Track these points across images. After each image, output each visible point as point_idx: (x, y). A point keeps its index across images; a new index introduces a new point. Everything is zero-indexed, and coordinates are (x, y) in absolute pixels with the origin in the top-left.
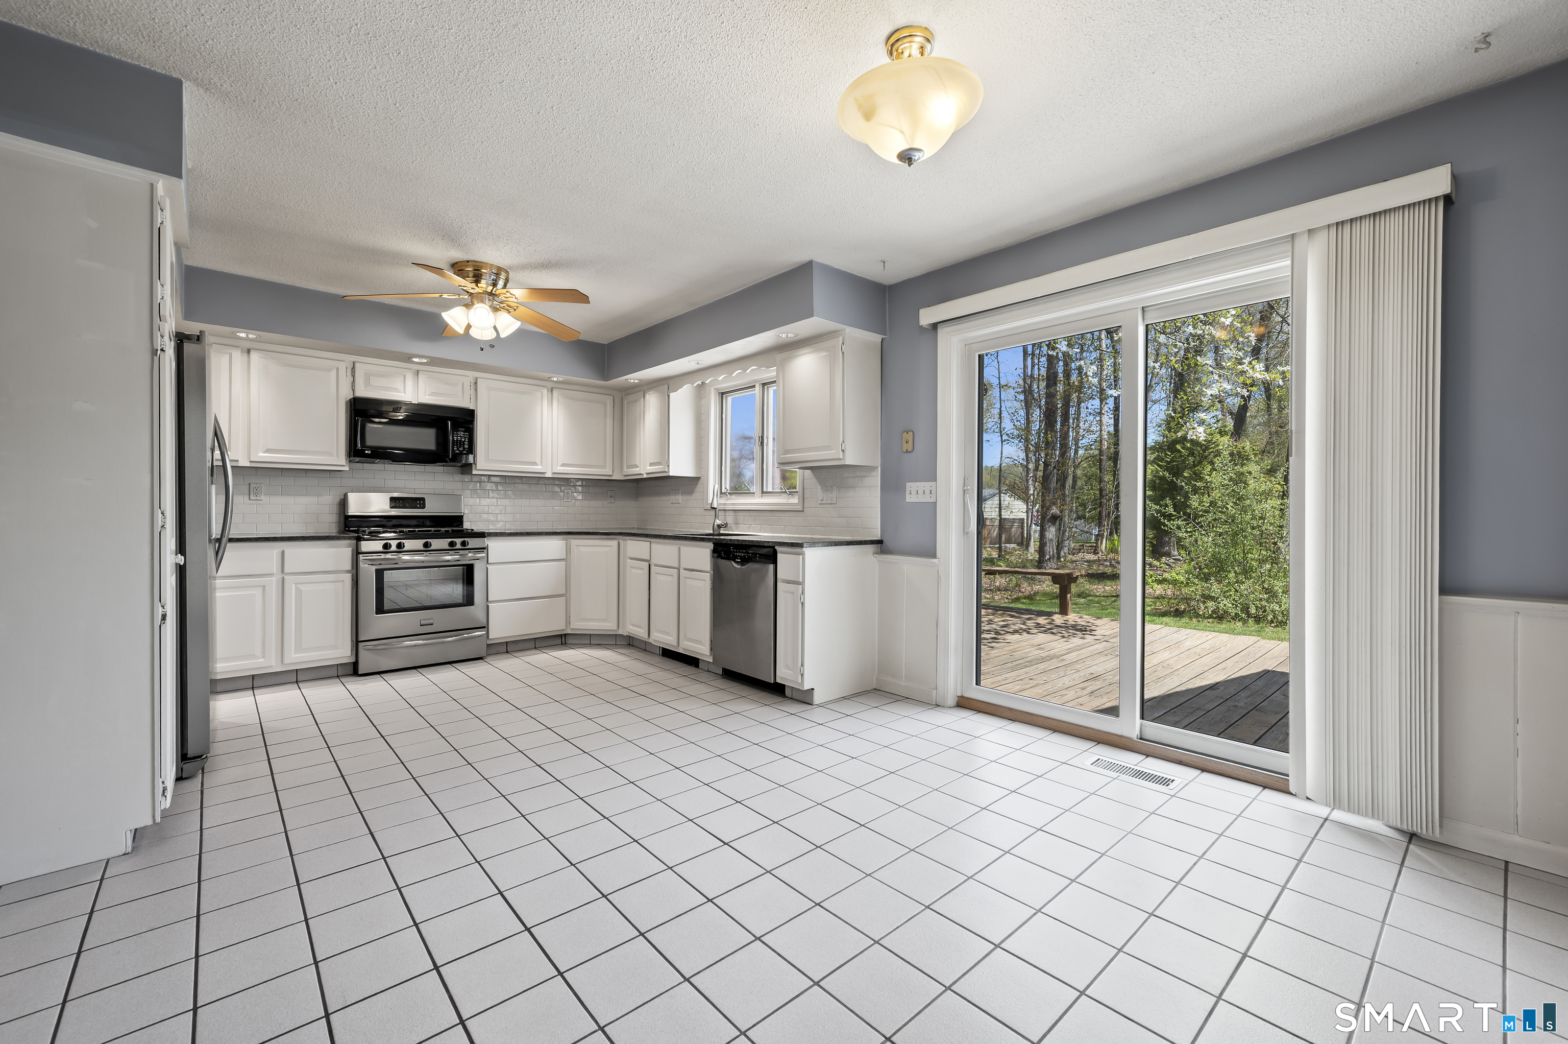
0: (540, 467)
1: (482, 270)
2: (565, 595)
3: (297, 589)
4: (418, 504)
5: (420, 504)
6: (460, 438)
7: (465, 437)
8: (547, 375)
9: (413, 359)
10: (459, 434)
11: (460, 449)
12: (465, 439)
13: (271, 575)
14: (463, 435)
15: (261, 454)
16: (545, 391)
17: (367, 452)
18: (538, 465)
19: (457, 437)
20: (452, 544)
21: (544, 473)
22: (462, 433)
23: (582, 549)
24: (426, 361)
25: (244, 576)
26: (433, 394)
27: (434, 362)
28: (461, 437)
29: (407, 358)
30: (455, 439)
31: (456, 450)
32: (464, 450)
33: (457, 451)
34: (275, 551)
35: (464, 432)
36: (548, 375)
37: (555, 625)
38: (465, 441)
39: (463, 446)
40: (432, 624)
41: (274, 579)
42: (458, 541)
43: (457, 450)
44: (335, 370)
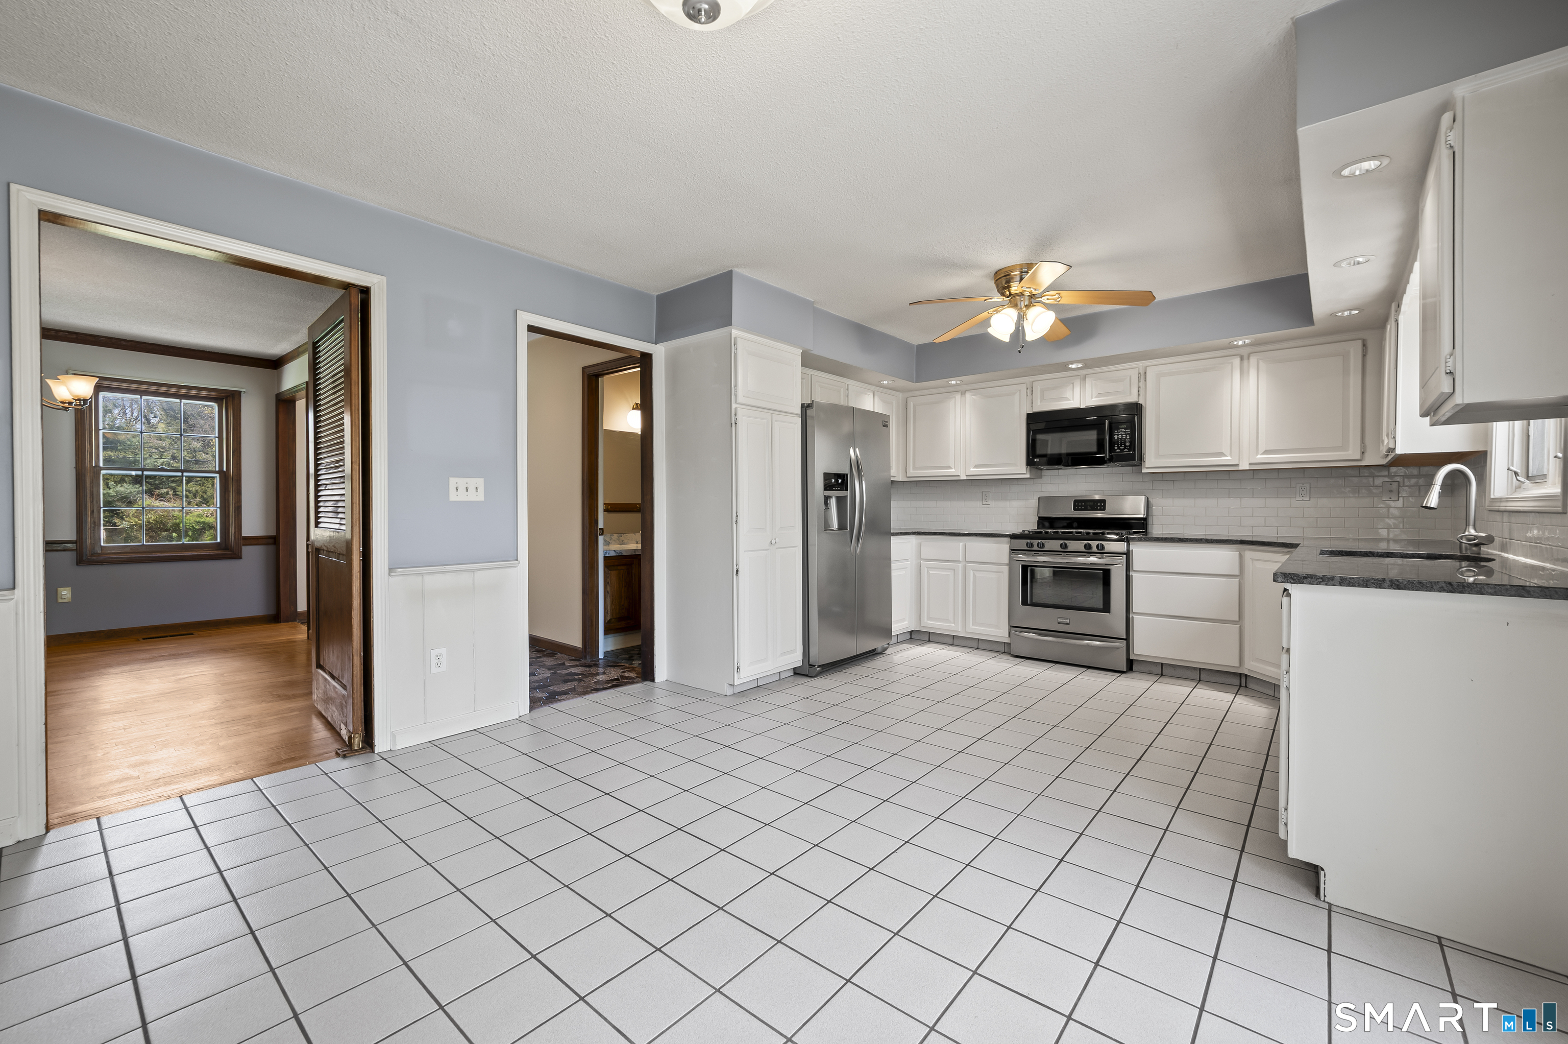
0: (1229, 458)
1: (1012, 274)
2: (1240, 621)
3: (974, 574)
4: (1099, 506)
5: (1101, 506)
6: (1120, 436)
7: (1126, 434)
8: (1225, 341)
9: (1070, 366)
10: (1119, 432)
11: (1121, 448)
12: (1126, 436)
13: (959, 561)
14: (1124, 432)
15: (972, 469)
16: (1237, 361)
17: (1036, 460)
18: (1227, 456)
19: (1118, 435)
20: (1088, 547)
21: (1237, 465)
22: (1123, 430)
23: (1259, 565)
24: (1082, 365)
25: (942, 560)
26: (1099, 395)
27: (1089, 364)
28: (1122, 435)
29: (1064, 367)
30: (1116, 438)
31: (1116, 450)
32: (1125, 448)
33: (1118, 451)
34: (961, 544)
35: (1125, 429)
36: (1228, 340)
37: (1227, 660)
38: (1126, 438)
39: (1125, 444)
40: (1069, 624)
41: (960, 565)
42: (1094, 544)
43: (1118, 449)
44: (1019, 392)
